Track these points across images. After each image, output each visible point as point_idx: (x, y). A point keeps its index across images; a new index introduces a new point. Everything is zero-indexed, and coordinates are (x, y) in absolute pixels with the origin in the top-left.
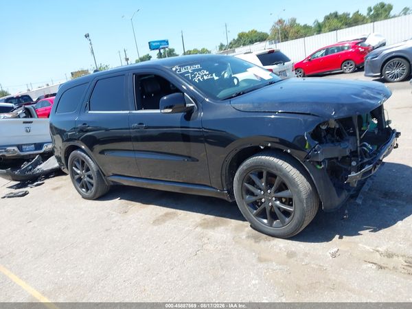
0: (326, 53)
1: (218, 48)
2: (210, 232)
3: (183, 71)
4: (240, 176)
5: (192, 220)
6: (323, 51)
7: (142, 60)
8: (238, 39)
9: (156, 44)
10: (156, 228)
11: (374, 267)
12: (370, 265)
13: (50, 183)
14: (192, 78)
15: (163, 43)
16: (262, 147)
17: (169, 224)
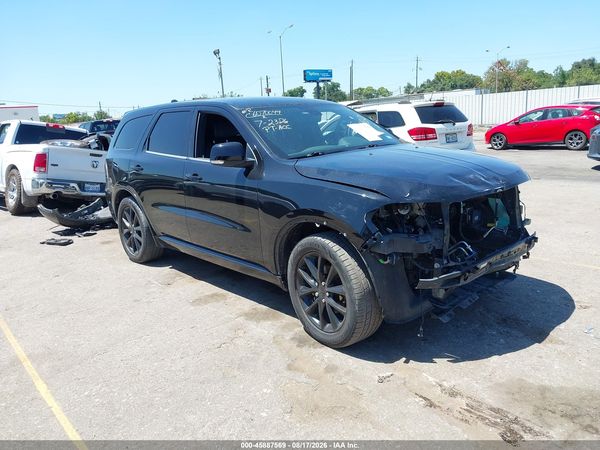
0: (544, 116)
1: (403, 90)
2: (252, 325)
3: (255, 115)
4: (295, 258)
5: (239, 307)
6: (540, 114)
7: (292, 93)
8: (434, 81)
9: (314, 74)
10: (192, 308)
11: (424, 402)
12: (418, 399)
13: (103, 235)
14: (263, 125)
15: (323, 75)
16: (318, 226)
17: (210, 307)
